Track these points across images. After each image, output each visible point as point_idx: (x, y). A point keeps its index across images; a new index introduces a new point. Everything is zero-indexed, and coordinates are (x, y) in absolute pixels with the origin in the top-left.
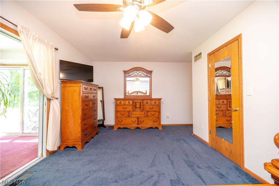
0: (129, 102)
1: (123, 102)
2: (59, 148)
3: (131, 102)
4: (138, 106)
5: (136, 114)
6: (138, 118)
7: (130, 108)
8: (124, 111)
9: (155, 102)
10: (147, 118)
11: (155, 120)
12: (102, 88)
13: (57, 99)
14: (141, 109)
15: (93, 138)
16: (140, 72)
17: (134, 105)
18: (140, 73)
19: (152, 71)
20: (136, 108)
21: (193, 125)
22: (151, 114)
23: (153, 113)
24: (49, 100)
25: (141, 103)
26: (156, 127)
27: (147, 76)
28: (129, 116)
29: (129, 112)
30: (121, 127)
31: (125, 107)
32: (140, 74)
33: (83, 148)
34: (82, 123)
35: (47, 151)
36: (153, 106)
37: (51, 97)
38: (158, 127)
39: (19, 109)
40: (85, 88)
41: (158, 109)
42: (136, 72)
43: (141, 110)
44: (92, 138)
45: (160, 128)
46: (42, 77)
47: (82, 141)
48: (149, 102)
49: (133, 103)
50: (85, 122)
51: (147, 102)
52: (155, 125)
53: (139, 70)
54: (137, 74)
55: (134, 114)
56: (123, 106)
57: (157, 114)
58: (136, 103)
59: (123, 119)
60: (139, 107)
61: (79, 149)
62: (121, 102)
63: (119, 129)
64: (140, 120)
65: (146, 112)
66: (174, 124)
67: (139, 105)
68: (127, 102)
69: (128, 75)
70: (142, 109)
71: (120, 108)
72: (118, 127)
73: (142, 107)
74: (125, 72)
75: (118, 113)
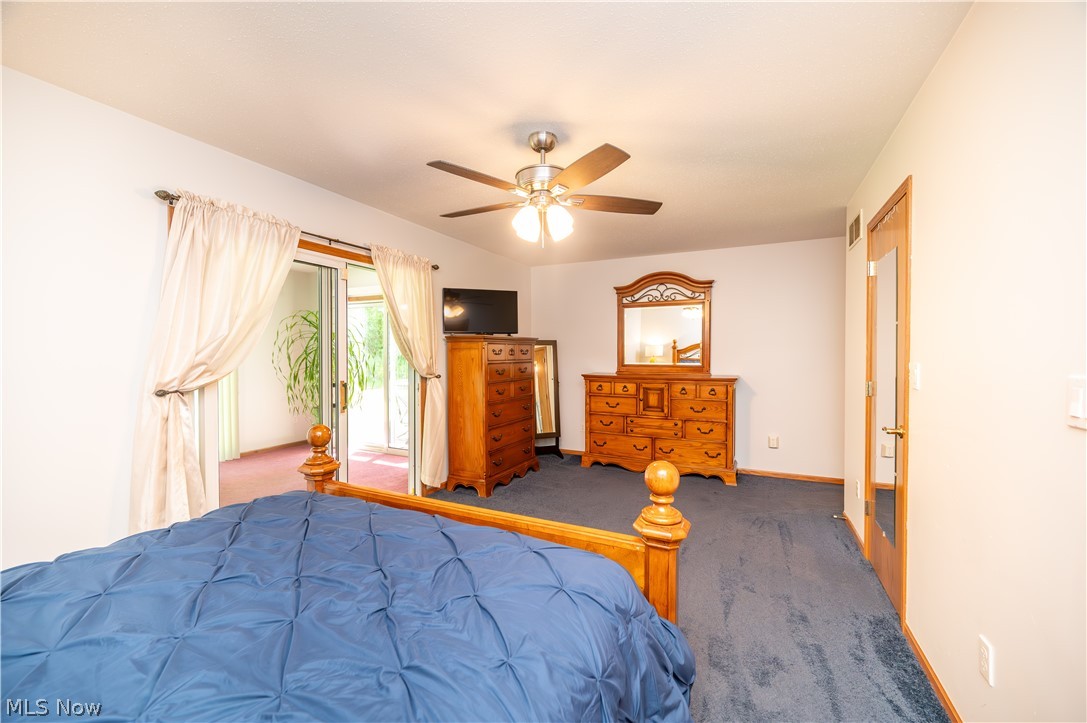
0: (625, 387)
1: (606, 387)
2: (446, 485)
3: (632, 388)
4: (653, 400)
5: (649, 427)
6: (654, 439)
7: (627, 407)
8: (611, 414)
9: (713, 390)
10: (684, 442)
11: (712, 450)
12: (554, 343)
13: (439, 377)
14: (663, 411)
15: (519, 477)
16: (669, 286)
17: (641, 397)
18: (670, 290)
19: (711, 282)
20: (647, 407)
21: (843, 485)
22: (699, 429)
23: (705, 427)
24: (424, 379)
25: (662, 390)
26: (714, 473)
27: (693, 298)
28: (624, 432)
29: (626, 416)
30: (604, 461)
31: (613, 401)
32: (668, 293)
33: (488, 494)
34: (487, 435)
35: (424, 486)
36: (706, 405)
37: (427, 374)
38: (720, 474)
39: (381, 391)
40: (494, 351)
41: (724, 415)
42: (655, 287)
43: (662, 414)
44: (515, 476)
45: (731, 482)
46: (409, 335)
47: (488, 477)
48: (690, 387)
49: (638, 390)
50: (496, 433)
51: (684, 389)
52: (712, 467)
53: (663, 281)
54: (659, 295)
55: (642, 426)
56: (609, 400)
57: (719, 431)
58: (646, 390)
59: (608, 437)
60: (656, 405)
61: (481, 493)
62: (600, 386)
63: (595, 466)
64: (659, 444)
65: (680, 424)
66: (798, 476)
67: (656, 397)
68: (619, 388)
69: (629, 299)
70: (666, 411)
71: (600, 405)
72: (592, 459)
73: (666, 403)
74: (621, 291)
75: (593, 417)
